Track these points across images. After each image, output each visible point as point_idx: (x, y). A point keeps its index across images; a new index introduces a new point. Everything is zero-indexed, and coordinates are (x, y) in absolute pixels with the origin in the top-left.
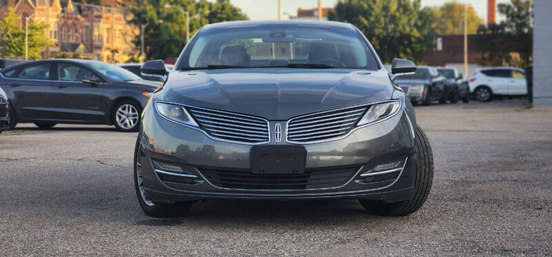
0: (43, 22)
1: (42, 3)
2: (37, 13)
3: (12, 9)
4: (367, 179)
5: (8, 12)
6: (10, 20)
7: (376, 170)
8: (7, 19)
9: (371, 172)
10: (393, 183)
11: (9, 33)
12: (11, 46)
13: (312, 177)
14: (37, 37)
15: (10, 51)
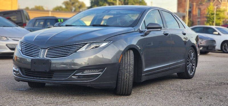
0: (224, 9)
1: (224, 1)
2: (222, 5)
3: (212, 4)
4: (80, 77)
5: (210, 4)
6: (211, 8)
7: (85, 72)
8: (209, 8)
9: (82, 73)
10: (95, 79)
11: (210, 13)
12: (210, 19)
13: (54, 74)
14: (222, 15)
15: (210, 21)
